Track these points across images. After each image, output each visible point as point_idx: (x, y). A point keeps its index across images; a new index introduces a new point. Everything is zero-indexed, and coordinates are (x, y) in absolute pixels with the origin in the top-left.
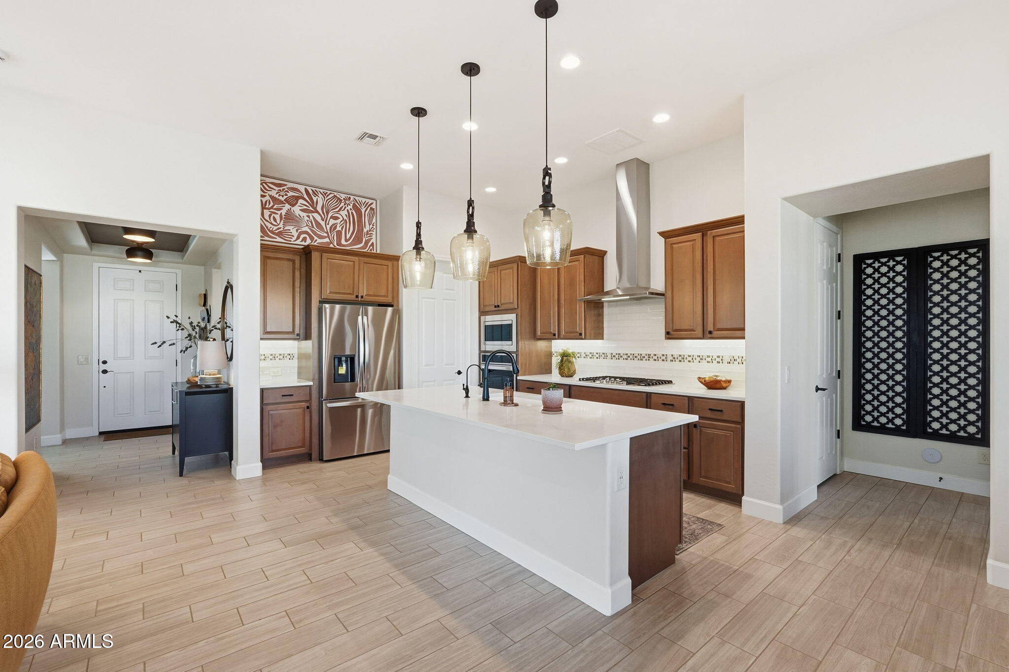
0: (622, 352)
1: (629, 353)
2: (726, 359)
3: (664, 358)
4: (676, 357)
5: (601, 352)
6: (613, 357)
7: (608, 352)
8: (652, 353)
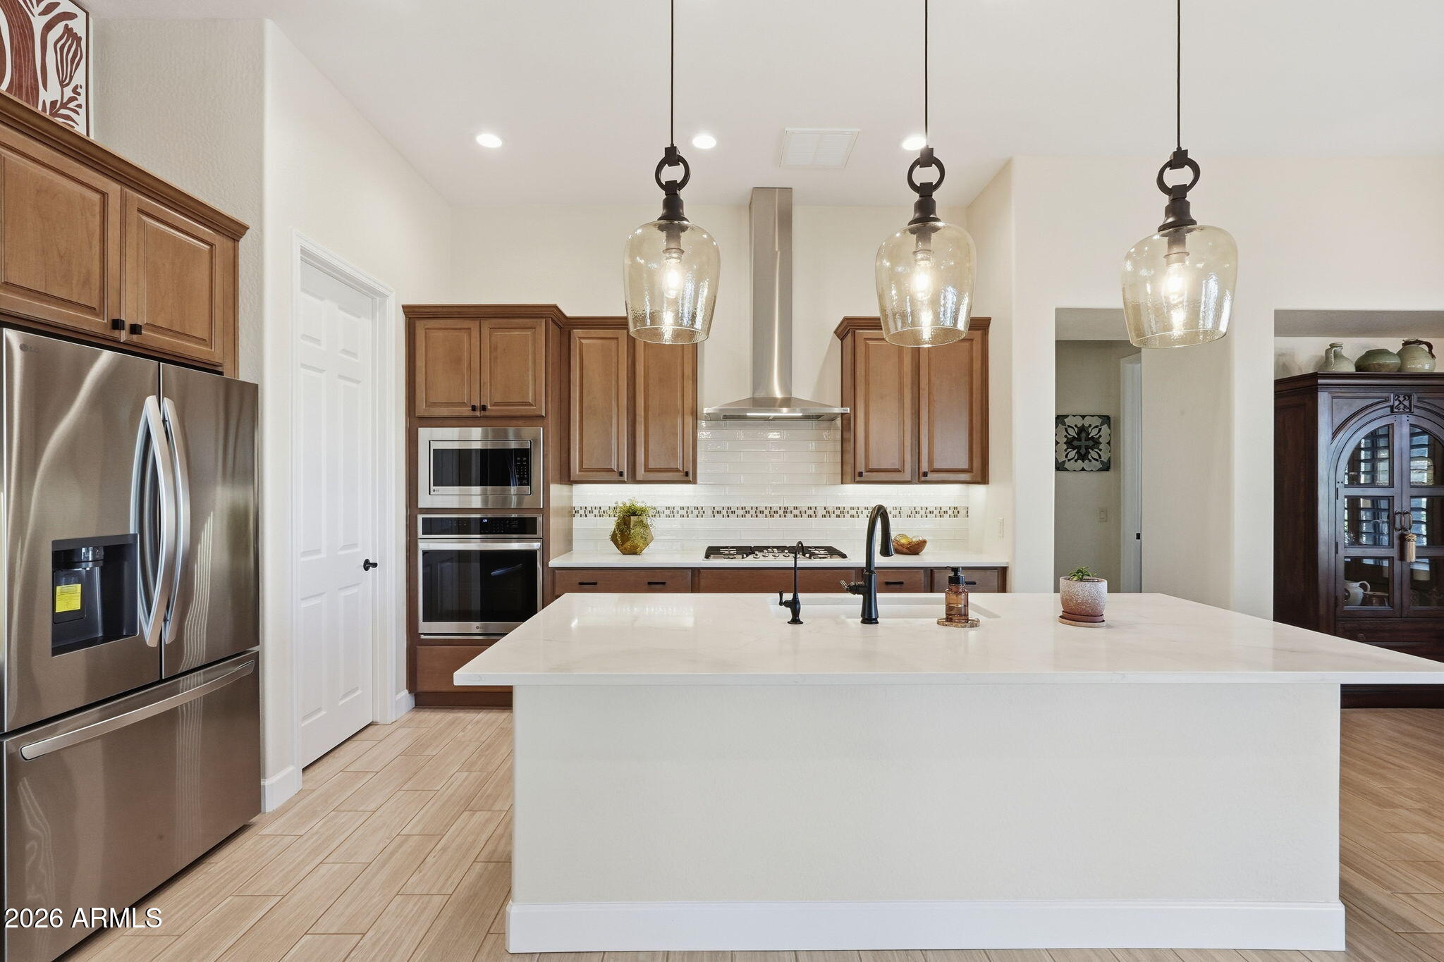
0: (734, 505)
1: (748, 506)
2: (906, 511)
3: (811, 512)
4: (831, 510)
5: (693, 504)
6: (716, 512)
7: (706, 504)
8: (791, 505)
